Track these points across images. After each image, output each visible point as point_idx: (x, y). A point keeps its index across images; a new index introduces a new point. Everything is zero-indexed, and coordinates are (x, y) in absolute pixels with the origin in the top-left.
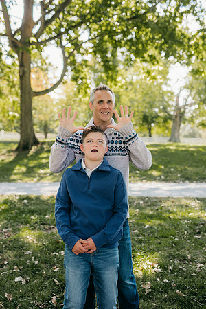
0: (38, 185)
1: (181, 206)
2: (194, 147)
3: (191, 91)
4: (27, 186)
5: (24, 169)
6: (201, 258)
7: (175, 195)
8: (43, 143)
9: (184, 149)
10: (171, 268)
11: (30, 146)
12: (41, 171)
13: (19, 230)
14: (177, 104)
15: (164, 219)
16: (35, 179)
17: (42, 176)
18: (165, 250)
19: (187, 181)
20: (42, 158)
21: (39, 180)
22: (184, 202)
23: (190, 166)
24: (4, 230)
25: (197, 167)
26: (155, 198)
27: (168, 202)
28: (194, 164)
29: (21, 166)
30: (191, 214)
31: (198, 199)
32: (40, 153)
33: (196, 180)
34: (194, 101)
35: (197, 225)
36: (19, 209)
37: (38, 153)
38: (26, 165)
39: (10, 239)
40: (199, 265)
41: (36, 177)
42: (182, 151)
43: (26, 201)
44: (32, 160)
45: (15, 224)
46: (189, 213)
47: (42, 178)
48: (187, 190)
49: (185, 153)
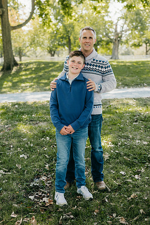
0: (23, 94)
1: (124, 104)
2: (129, 62)
3: (126, 21)
4: (15, 96)
5: (10, 84)
6: (138, 137)
7: (119, 97)
8: (21, 64)
9: (122, 64)
10: (120, 144)
11: (12, 67)
12: (23, 85)
13: (16, 125)
14: (116, 31)
15: (113, 114)
16: (19, 91)
17: (24, 88)
18: (115, 133)
19: (126, 87)
20: (22, 75)
21: (22, 91)
22: (125, 101)
23: (127, 76)
24: (6, 126)
25: (133, 76)
26: (105, 100)
27: (114, 102)
28: (130, 75)
29: (8, 82)
30: (130, 109)
31: (134, 99)
32: (20, 72)
33: (132, 86)
34: (128, 28)
35: (135, 116)
36: (13, 112)
37: (18, 72)
38: (11, 81)
39: (11, 131)
40: (137, 141)
41: (19, 89)
42: (121, 66)
43: (16, 106)
44: (15, 77)
45: (13, 122)
46: (129, 108)
47: (24, 90)
48: (127, 93)
49: (123, 67)
